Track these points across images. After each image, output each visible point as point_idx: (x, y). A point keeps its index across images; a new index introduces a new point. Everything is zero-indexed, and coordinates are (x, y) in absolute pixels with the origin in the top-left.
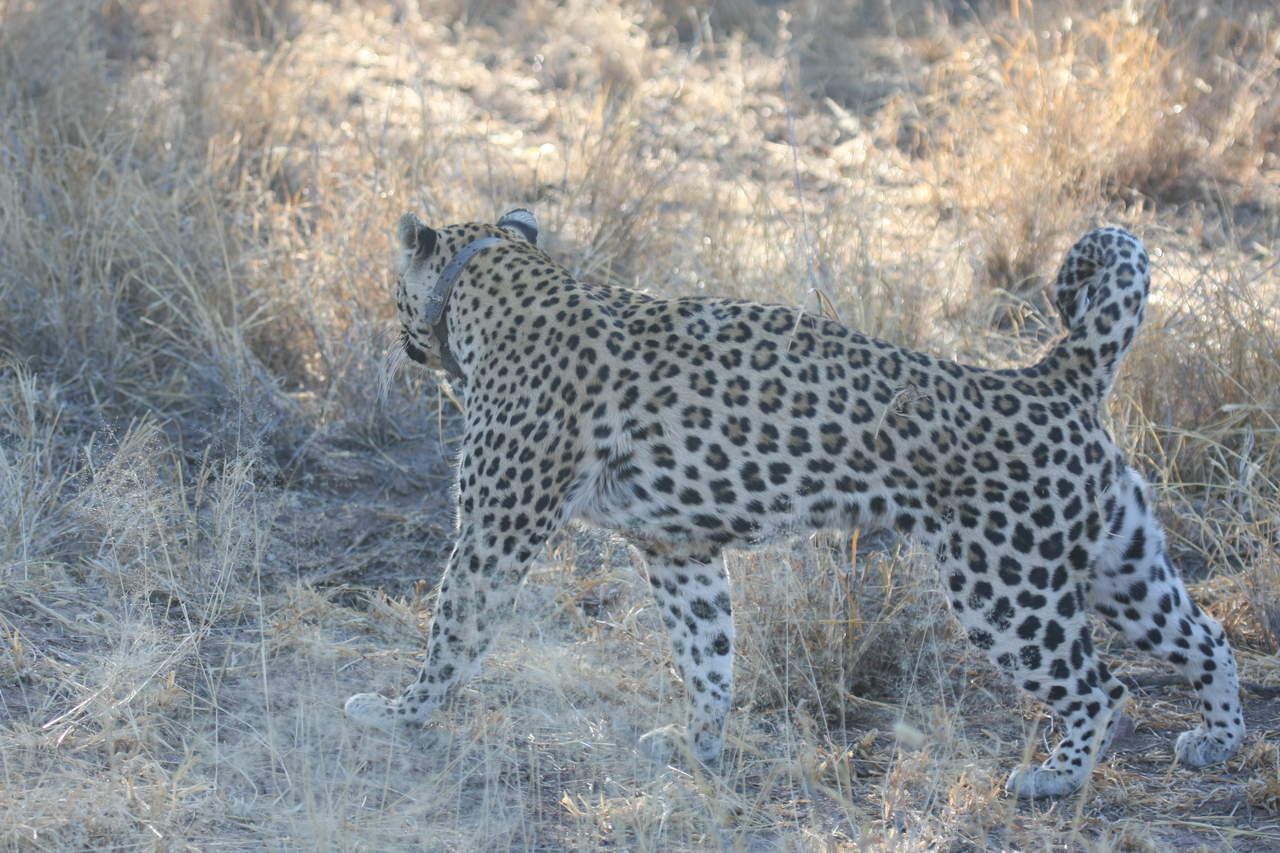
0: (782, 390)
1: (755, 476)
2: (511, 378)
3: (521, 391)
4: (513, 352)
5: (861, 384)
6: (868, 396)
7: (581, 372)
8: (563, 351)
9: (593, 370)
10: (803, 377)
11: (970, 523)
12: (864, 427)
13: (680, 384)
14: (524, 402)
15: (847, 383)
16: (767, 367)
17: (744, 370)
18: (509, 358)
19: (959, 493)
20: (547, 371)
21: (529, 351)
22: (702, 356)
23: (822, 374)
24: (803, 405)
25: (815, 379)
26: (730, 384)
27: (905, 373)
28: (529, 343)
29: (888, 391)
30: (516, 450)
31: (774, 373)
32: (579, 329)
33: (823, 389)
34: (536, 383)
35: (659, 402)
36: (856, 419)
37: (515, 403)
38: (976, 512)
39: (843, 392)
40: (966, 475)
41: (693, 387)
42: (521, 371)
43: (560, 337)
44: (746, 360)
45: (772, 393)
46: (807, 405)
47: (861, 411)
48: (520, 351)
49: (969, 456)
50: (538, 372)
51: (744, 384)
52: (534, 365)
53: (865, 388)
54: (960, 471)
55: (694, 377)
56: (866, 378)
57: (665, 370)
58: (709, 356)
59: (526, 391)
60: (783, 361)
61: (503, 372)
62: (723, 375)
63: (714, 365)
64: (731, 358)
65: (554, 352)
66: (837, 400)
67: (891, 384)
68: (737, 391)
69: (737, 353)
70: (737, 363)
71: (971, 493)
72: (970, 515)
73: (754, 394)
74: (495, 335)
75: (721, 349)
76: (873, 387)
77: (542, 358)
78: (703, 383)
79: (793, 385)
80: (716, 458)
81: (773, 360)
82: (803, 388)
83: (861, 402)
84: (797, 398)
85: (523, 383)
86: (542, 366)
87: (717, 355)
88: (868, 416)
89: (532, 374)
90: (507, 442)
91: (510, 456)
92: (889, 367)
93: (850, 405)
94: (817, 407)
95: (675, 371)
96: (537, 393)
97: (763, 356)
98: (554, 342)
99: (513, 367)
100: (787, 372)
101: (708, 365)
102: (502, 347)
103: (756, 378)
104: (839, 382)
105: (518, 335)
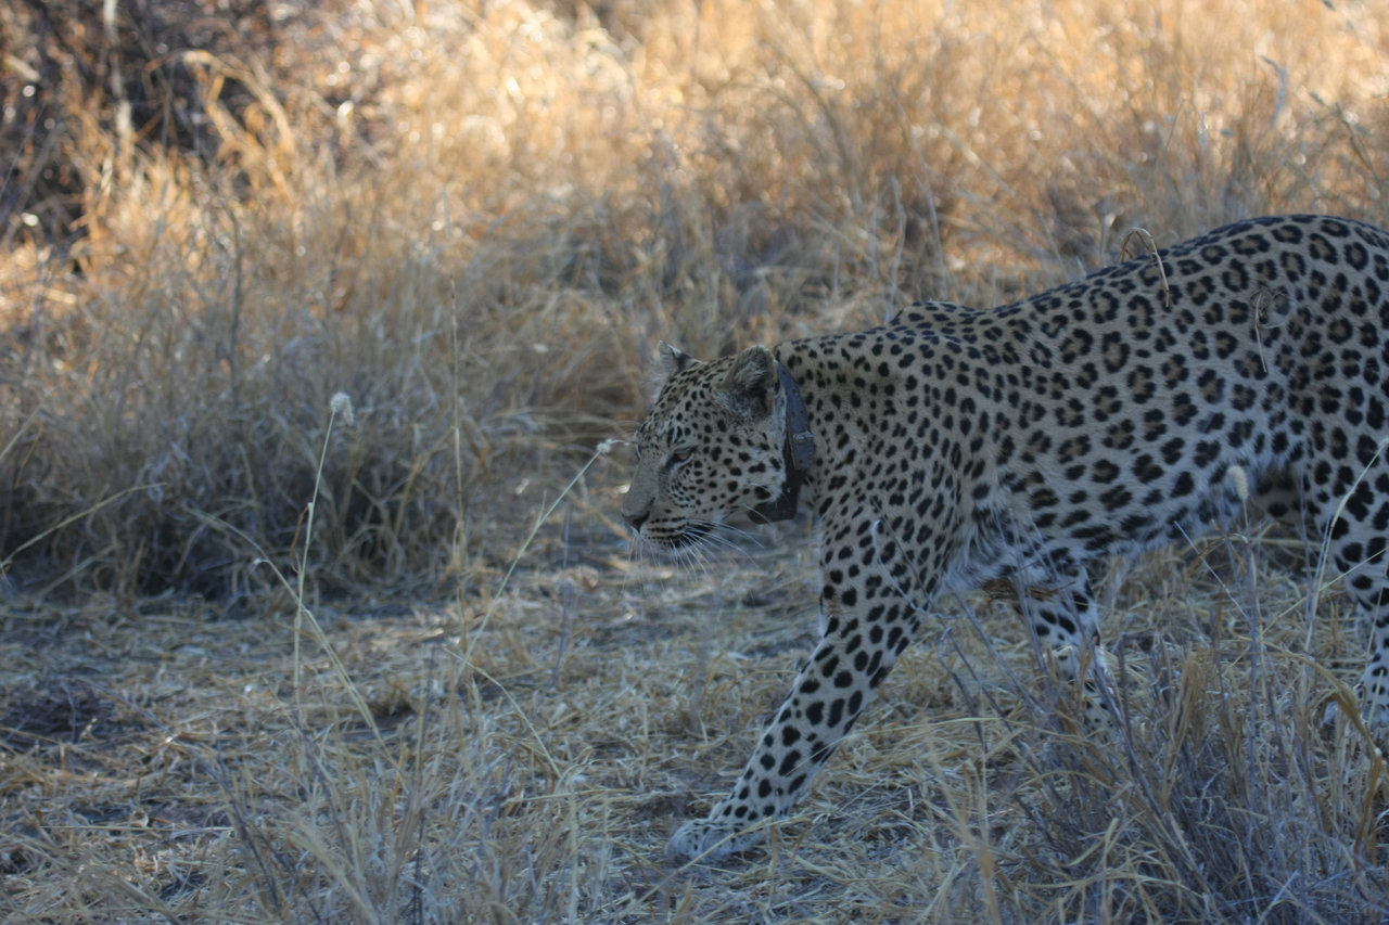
0: (1147, 372)
1: (1149, 466)
2: (902, 454)
3: (914, 465)
4: (898, 426)
5: (1214, 316)
6: (1225, 326)
7: (965, 426)
8: (945, 409)
9: (975, 419)
10: (1160, 347)
11: (1330, 407)
12: (1233, 356)
13: (1048, 426)
14: (919, 476)
15: (1200, 324)
16: (1123, 362)
17: (1105, 379)
18: (895, 434)
19: (1319, 376)
20: (935, 434)
21: (912, 418)
22: (1058, 387)
23: (1175, 332)
24: (1175, 370)
25: (1172, 341)
26: (1097, 400)
27: (1253, 274)
28: (909, 410)
29: (1244, 307)
30: (912, 531)
31: (1134, 361)
32: (951, 381)
33: (1182, 346)
34: (927, 452)
35: (1033, 450)
36: (1223, 354)
37: (909, 480)
38: (1337, 393)
39: (1200, 336)
40: (1323, 352)
41: (1062, 423)
42: (910, 443)
43: (936, 393)
44: (1101, 369)
45: (1141, 380)
46: (1177, 370)
47: (1224, 344)
48: (904, 423)
49: (1323, 330)
50: (927, 439)
51: (1110, 391)
52: (921, 434)
53: (1220, 319)
54: (1316, 349)
55: (1059, 413)
56: (1216, 307)
57: (1031, 414)
58: (1066, 385)
59: (919, 464)
60: (1136, 345)
61: (892, 451)
62: (1086, 397)
63: (1075, 392)
64: (1086, 376)
65: (936, 412)
66: (1199, 346)
67: (1242, 297)
68: (1107, 402)
69: (1089, 368)
70: (1094, 376)
71: (1330, 372)
72: (1332, 398)
73: (1124, 394)
74: (873, 418)
75: (1072, 371)
76: (1227, 312)
77: (926, 423)
78: (1070, 414)
79: (1156, 361)
80: (1105, 472)
81: (1125, 350)
82: (1164, 358)
83: (1221, 335)
84: (1165, 369)
85: (914, 457)
86: (928, 432)
87: (1071, 380)
88: (1233, 343)
89: (920, 443)
90: (904, 524)
91: (907, 538)
92: (1235, 280)
93: (1212, 344)
94: (1186, 365)
95: (1040, 412)
96: (930, 463)
97: (1114, 354)
98: (933, 401)
99: (900, 442)
100: (1143, 354)
101: (1068, 394)
102: (884, 426)
103: (1118, 380)
104: (1192, 329)
105: (897, 406)
